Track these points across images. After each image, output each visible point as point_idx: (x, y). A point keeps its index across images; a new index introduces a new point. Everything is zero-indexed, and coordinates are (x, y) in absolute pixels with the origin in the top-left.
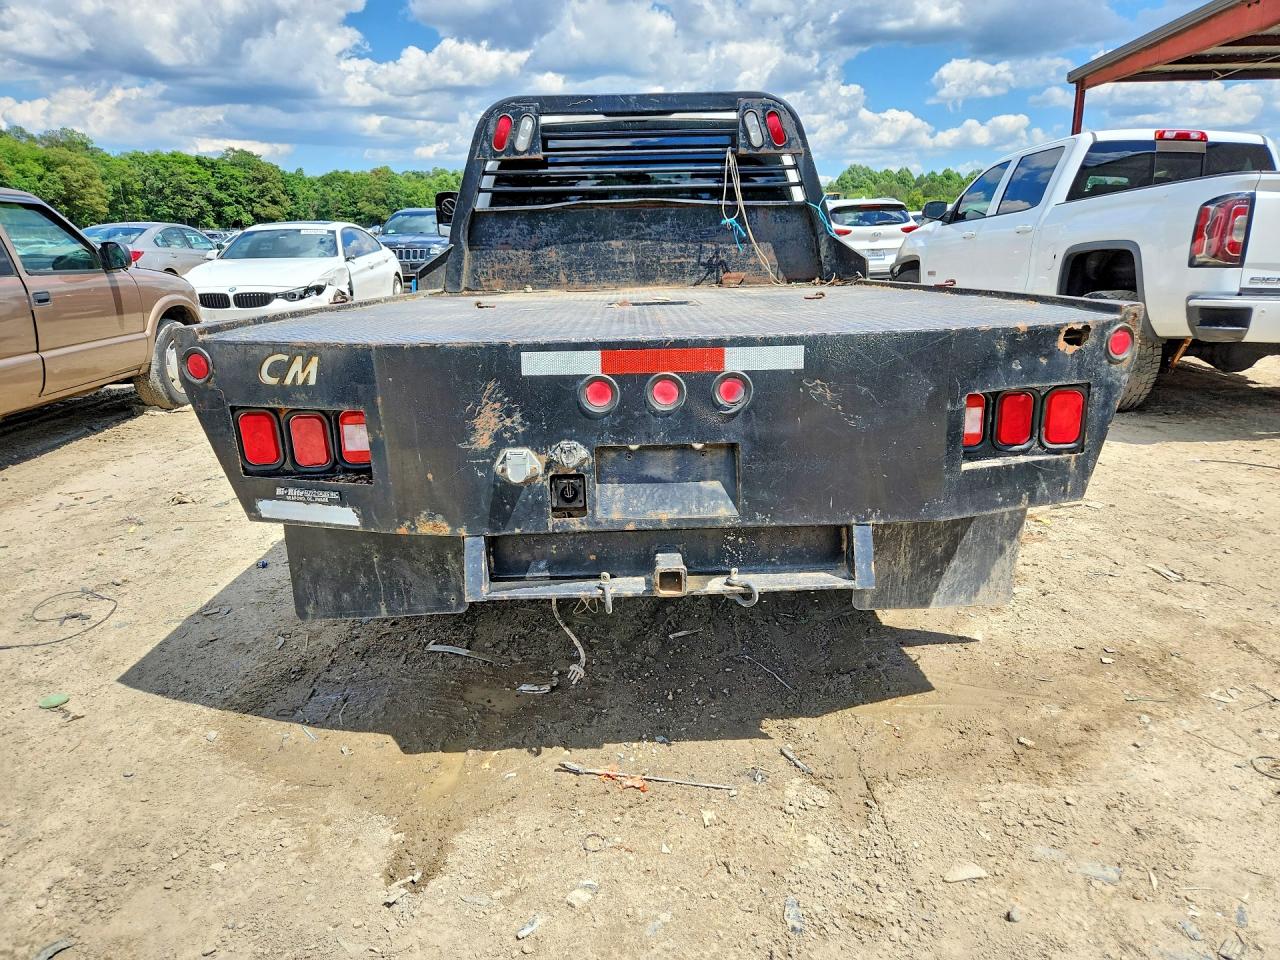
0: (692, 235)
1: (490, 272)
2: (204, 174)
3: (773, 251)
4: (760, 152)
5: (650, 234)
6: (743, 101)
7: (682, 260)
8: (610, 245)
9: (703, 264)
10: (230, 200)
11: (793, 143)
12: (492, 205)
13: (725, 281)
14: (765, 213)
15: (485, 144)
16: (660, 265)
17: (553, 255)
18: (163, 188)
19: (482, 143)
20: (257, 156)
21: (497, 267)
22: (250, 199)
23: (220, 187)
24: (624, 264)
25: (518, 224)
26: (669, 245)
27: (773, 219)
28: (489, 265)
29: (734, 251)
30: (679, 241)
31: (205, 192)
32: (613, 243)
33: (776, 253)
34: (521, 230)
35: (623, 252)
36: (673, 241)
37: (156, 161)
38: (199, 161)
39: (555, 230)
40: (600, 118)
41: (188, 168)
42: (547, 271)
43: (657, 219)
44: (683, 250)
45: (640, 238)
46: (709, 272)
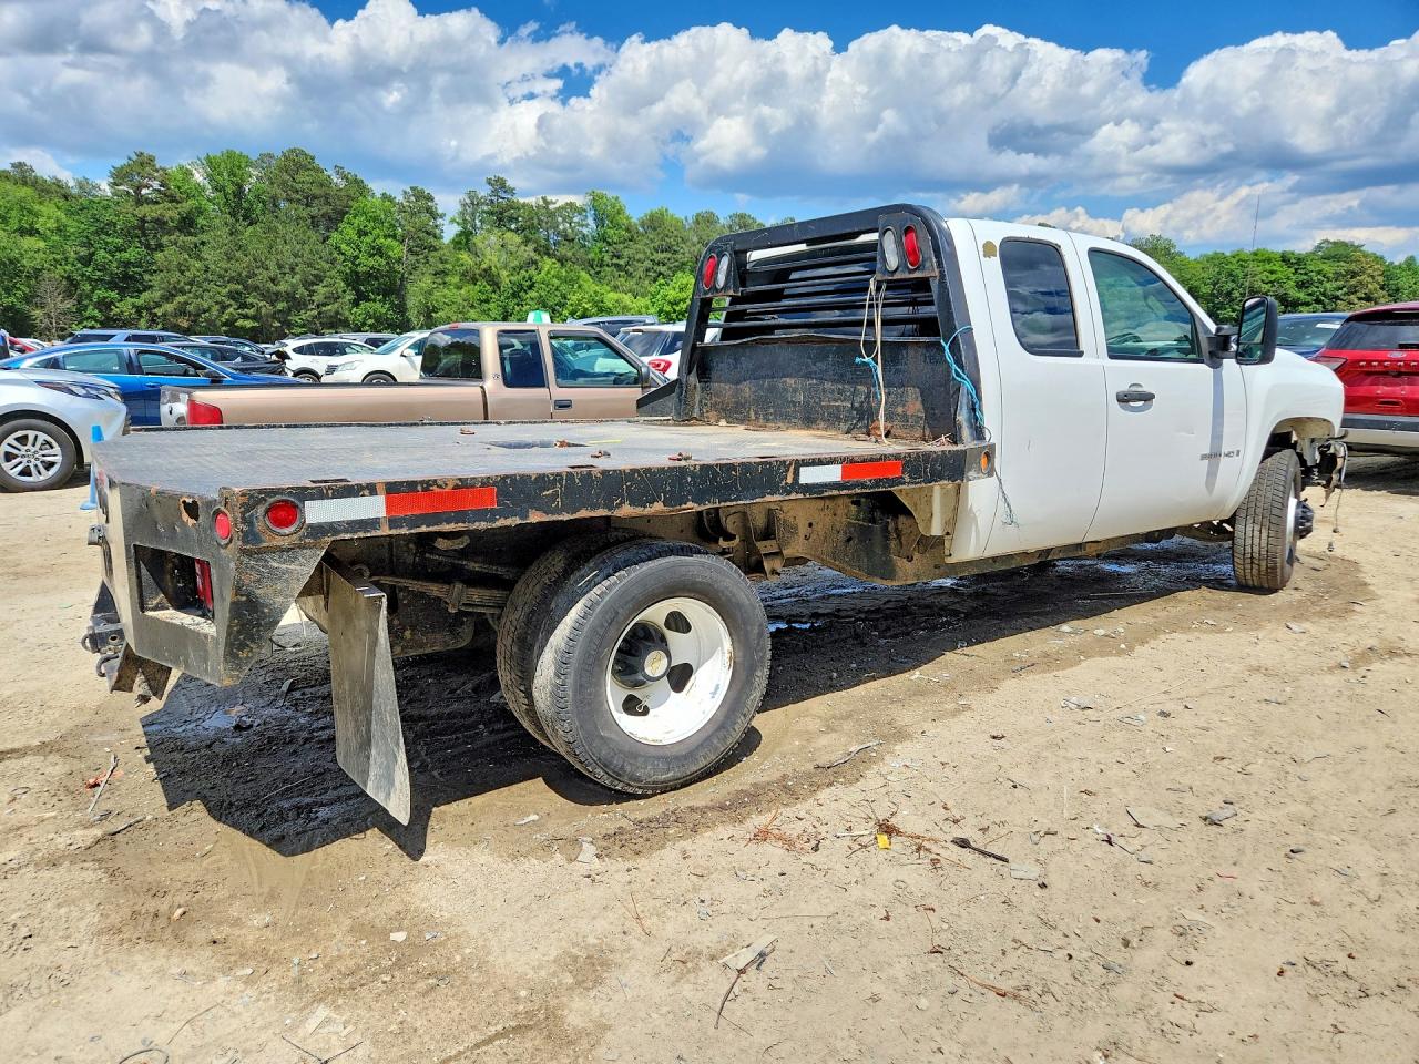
0: (849, 375)
2: (1283, 271)
3: (920, 399)
4: (895, 277)
5: (815, 373)
6: (882, 219)
7: (839, 403)
8: (785, 382)
9: (856, 409)
10: (1309, 299)
11: (928, 264)
12: (722, 340)
13: (873, 432)
14: (916, 352)
16: (822, 407)
17: (748, 390)
18: (1233, 289)
20: (1358, 247)
21: (713, 400)
22: (1337, 298)
23: (1301, 285)
24: (794, 404)
26: (828, 385)
27: (922, 358)
28: (709, 397)
30: (838, 382)
31: (1282, 291)
32: (788, 380)
33: (923, 402)
35: (795, 391)
36: (833, 381)
37: (1234, 261)
38: (1285, 259)
39: (751, 365)
40: (802, 247)
41: (1268, 267)
43: (821, 356)
44: (840, 392)
45: (808, 376)
46: (860, 419)
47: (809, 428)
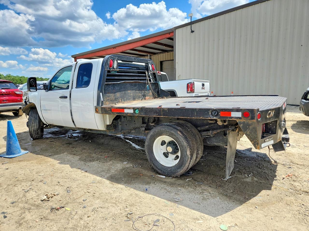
0: (141, 89)
1: (106, 100)
3: (152, 92)
7: (139, 95)
8: (128, 92)
9: (142, 95)
13: (146, 99)
15: (108, 66)
16: (136, 96)
17: (118, 94)
19: (107, 66)
21: (107, 98)
24: (131, 96)
25: (111, 87)
28: (106, 98)
29: (147, 92)
32: (129, 91)
34: (112, 88)
35: (130, 93)
36: (138, 90)
39: (118, 88)
42: (117, 99)
43: (135, 86)
44: (140, 92)
45: (133, 90)
46: (144, 97)
47: (134, 101)
